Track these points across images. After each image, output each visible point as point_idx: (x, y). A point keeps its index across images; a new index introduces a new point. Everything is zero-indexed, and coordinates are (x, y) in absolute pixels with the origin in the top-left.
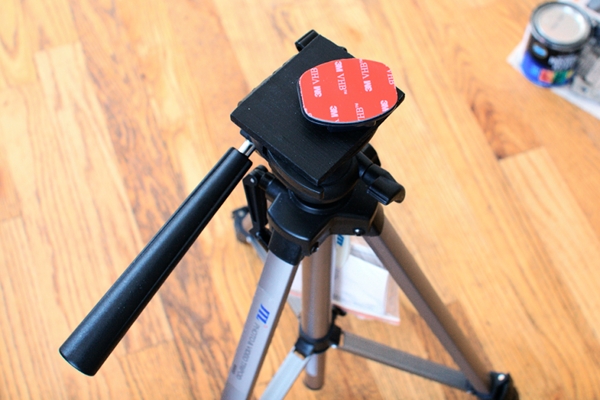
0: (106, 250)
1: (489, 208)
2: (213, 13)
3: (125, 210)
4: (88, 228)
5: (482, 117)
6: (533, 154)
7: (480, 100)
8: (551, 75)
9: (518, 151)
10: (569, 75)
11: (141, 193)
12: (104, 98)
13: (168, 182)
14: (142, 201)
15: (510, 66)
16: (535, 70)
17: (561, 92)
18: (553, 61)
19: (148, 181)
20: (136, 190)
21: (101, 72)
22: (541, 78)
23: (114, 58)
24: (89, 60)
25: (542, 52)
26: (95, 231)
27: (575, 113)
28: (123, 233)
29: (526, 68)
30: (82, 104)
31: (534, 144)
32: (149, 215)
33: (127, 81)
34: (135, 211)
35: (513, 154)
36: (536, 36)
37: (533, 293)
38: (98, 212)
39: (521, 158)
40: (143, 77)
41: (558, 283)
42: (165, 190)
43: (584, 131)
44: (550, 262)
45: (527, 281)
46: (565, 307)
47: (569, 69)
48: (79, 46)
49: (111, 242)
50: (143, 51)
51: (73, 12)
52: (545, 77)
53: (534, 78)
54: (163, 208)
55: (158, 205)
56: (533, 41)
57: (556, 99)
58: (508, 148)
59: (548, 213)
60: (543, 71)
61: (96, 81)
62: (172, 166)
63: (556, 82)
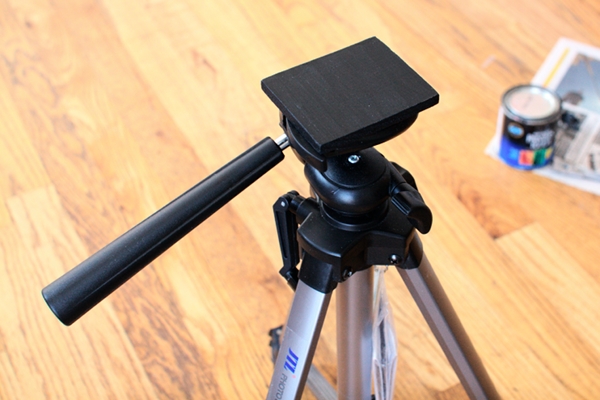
0: (101, 371)
1: (494, 283)
2: (186, 145)
3: (117, 331)
4: (79, 353)
5: (471, 204)
6: (528, 230)
7: (465, 190)
8: (531, 156)
9: (511, 229)
10: (548, 153)
11: (132, 313)
12: (83, 232)
13: (159, 300)
14: (135, 321)
15: (489, 157)
16: (515, 153)
17: (543, 172)
18: (530, 138)
19: (138, 302)
20: (126, 311)
21: (77, 209)
22: (521, 162)
23: (90, 195)
24: (64, 199)
25: (518, 131)
26: (88, 355)
27: (561, 189)
28: (118, 353)
29: (504, 154)
30: (62, 239)
31: (527, 221)
32: (143, 333)
33: (105, 213)
34: (127, 331)
35: (508, 233)
36: (510, 116)
37: (556, 354)
38: (89, 336)
39: (516, 235)
40: (122, 208)
41: (579, 341)
42: (158, 308)
43: (574, 203)
44: (566, 324)
45: (546, 344)
46: (591, 363)
47: (547, 147)
48: (52, 189)
49: (106, 363)
50: (118, 186)
51: (42, 159)
52: (525, 159)
53: (513, 163)
54: (158, 325)
55: (152, 322)
56: (508, 121)
57: (539, 180)
58: (501, 228)
59: (555, 280)
60: (522, 152)
61: (73, 217)
62: (162, 285)
63: (537, 164)
